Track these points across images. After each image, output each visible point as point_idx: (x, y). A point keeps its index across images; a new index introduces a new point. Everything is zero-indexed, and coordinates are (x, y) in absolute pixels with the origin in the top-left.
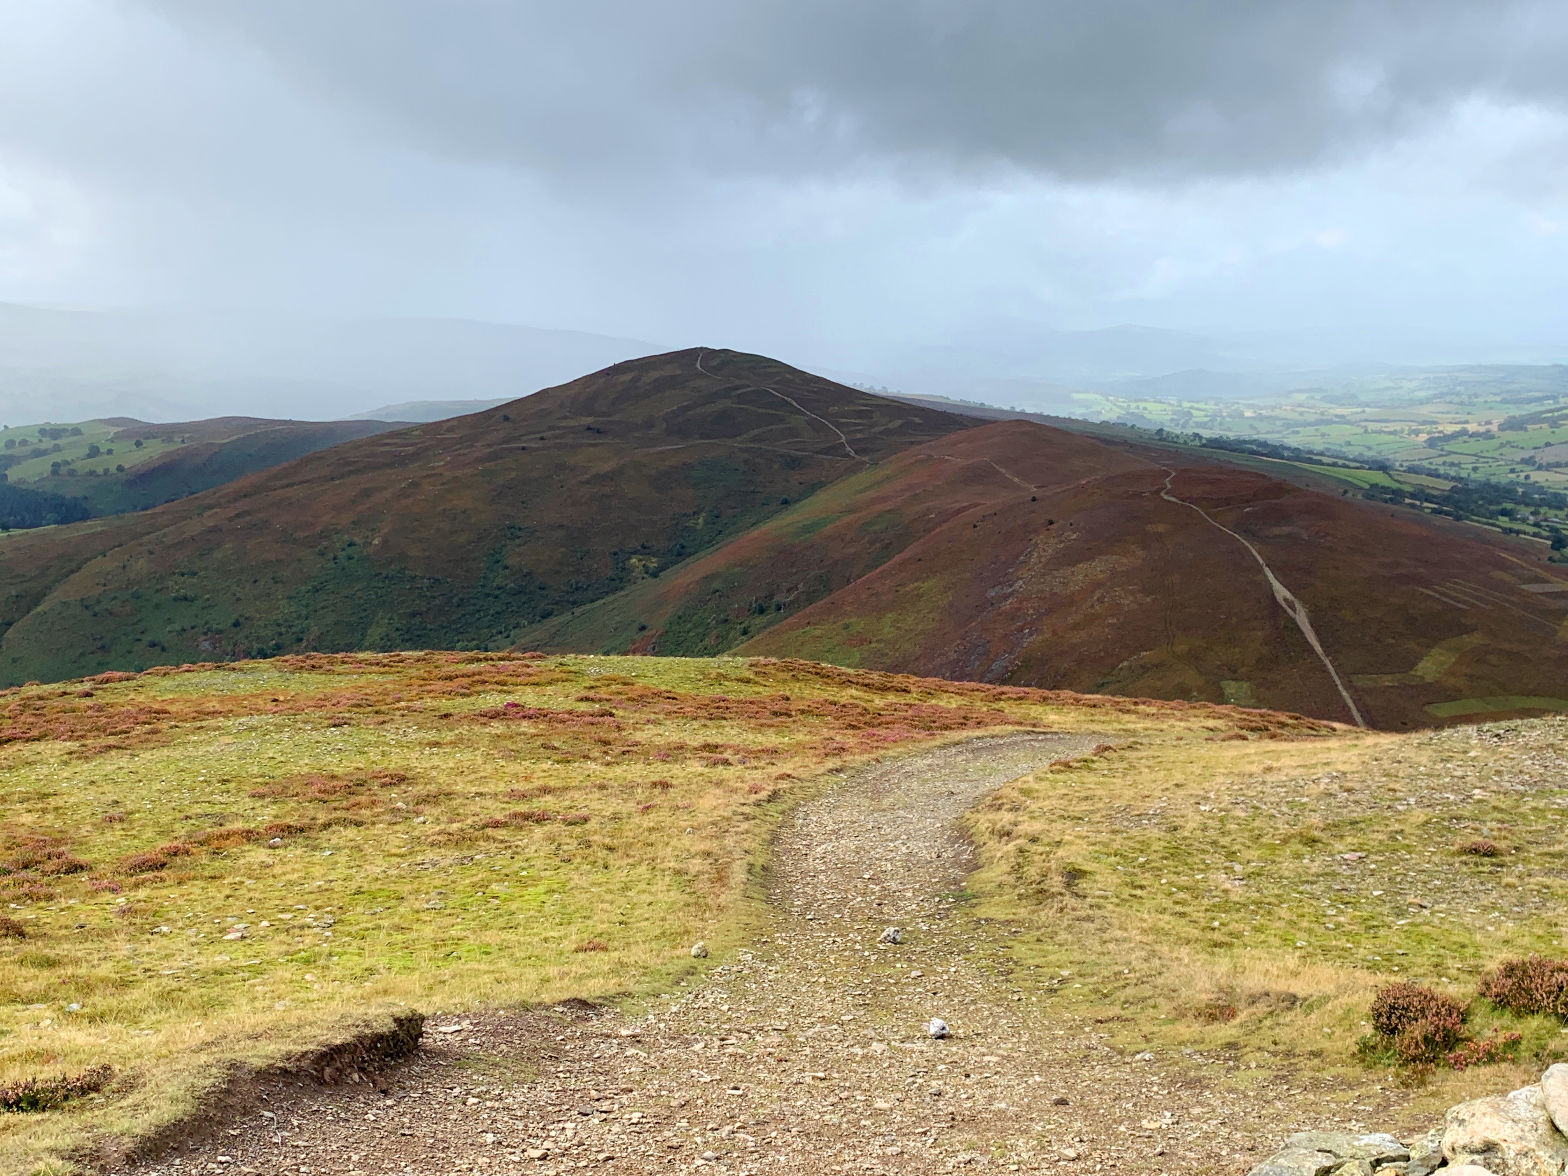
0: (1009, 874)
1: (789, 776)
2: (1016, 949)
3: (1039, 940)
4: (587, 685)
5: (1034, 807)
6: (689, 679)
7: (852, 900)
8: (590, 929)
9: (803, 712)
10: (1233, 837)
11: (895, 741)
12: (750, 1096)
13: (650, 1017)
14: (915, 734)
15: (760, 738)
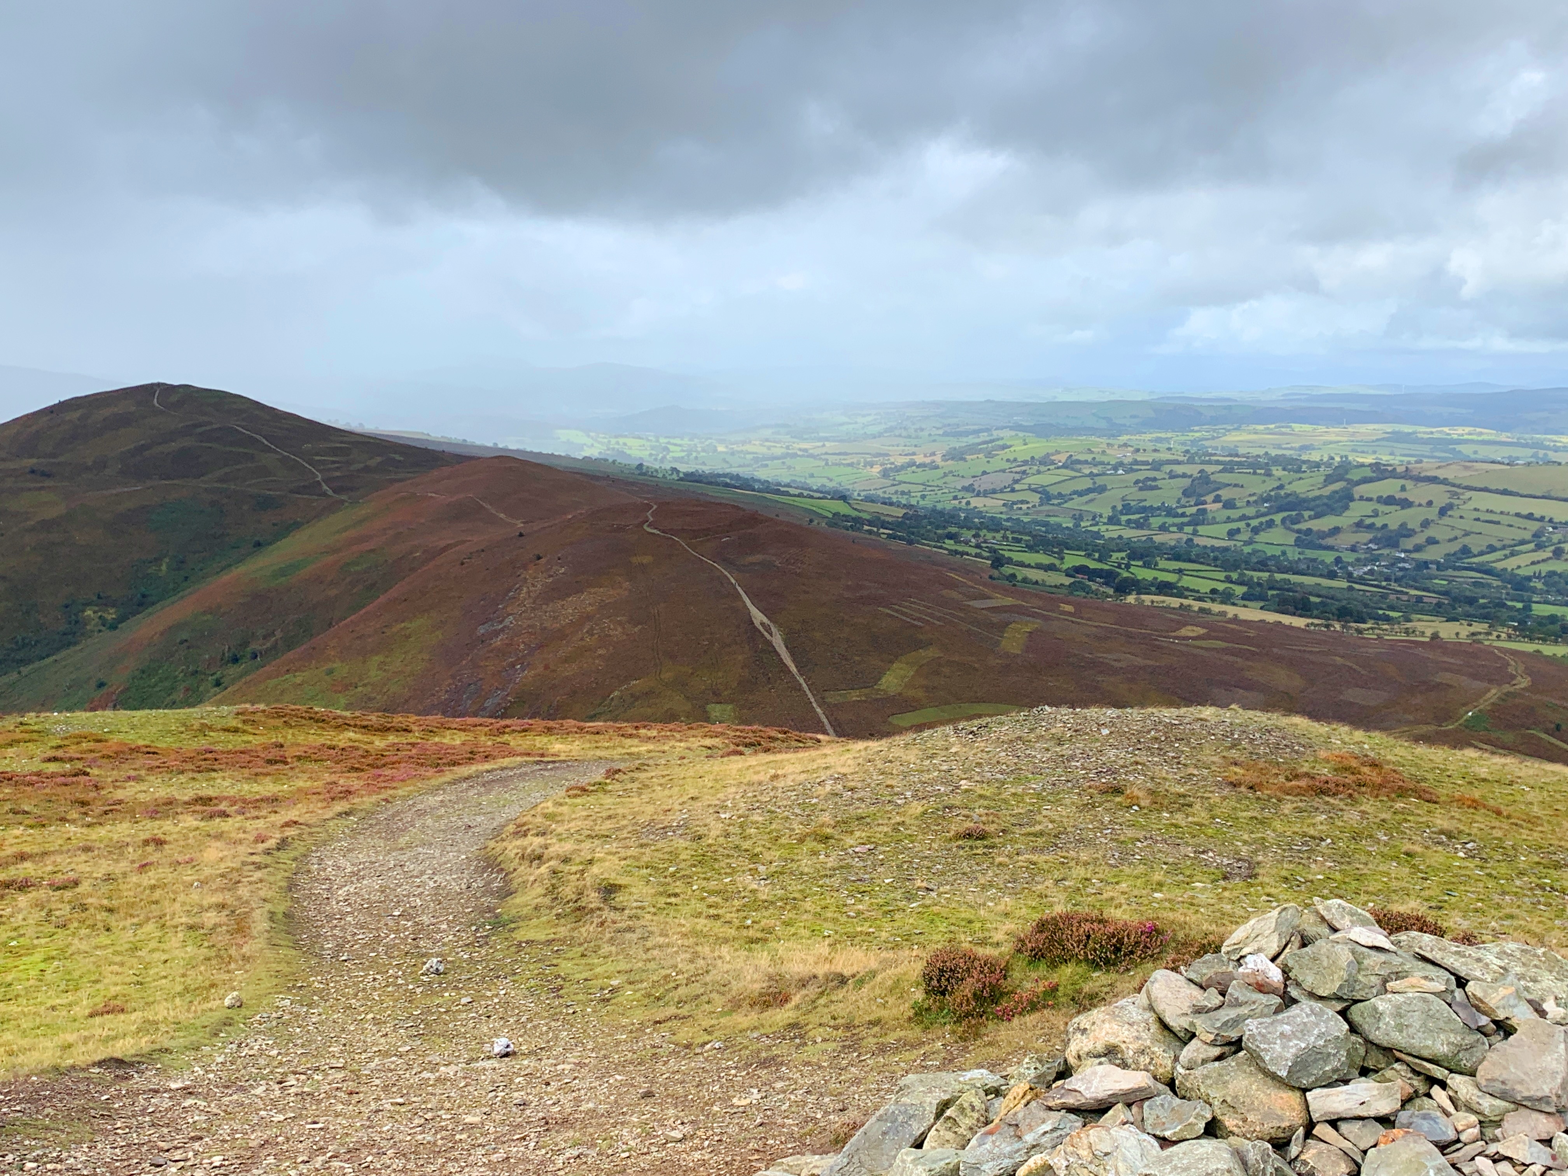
0: (545, 895)
1: (295, 823)
2: (563, 966)
3: (583, 955)
4: (54, 744)
5: (560, 830)
6: (170, 732)
7: (385, 938)
8: (102, 993)
9: (299, 758)
10: (754, 840)
11: (402, 781)
12: (332, 1128)
13: (196, 1069)
14: (422, 771)
15: (256, 788)
